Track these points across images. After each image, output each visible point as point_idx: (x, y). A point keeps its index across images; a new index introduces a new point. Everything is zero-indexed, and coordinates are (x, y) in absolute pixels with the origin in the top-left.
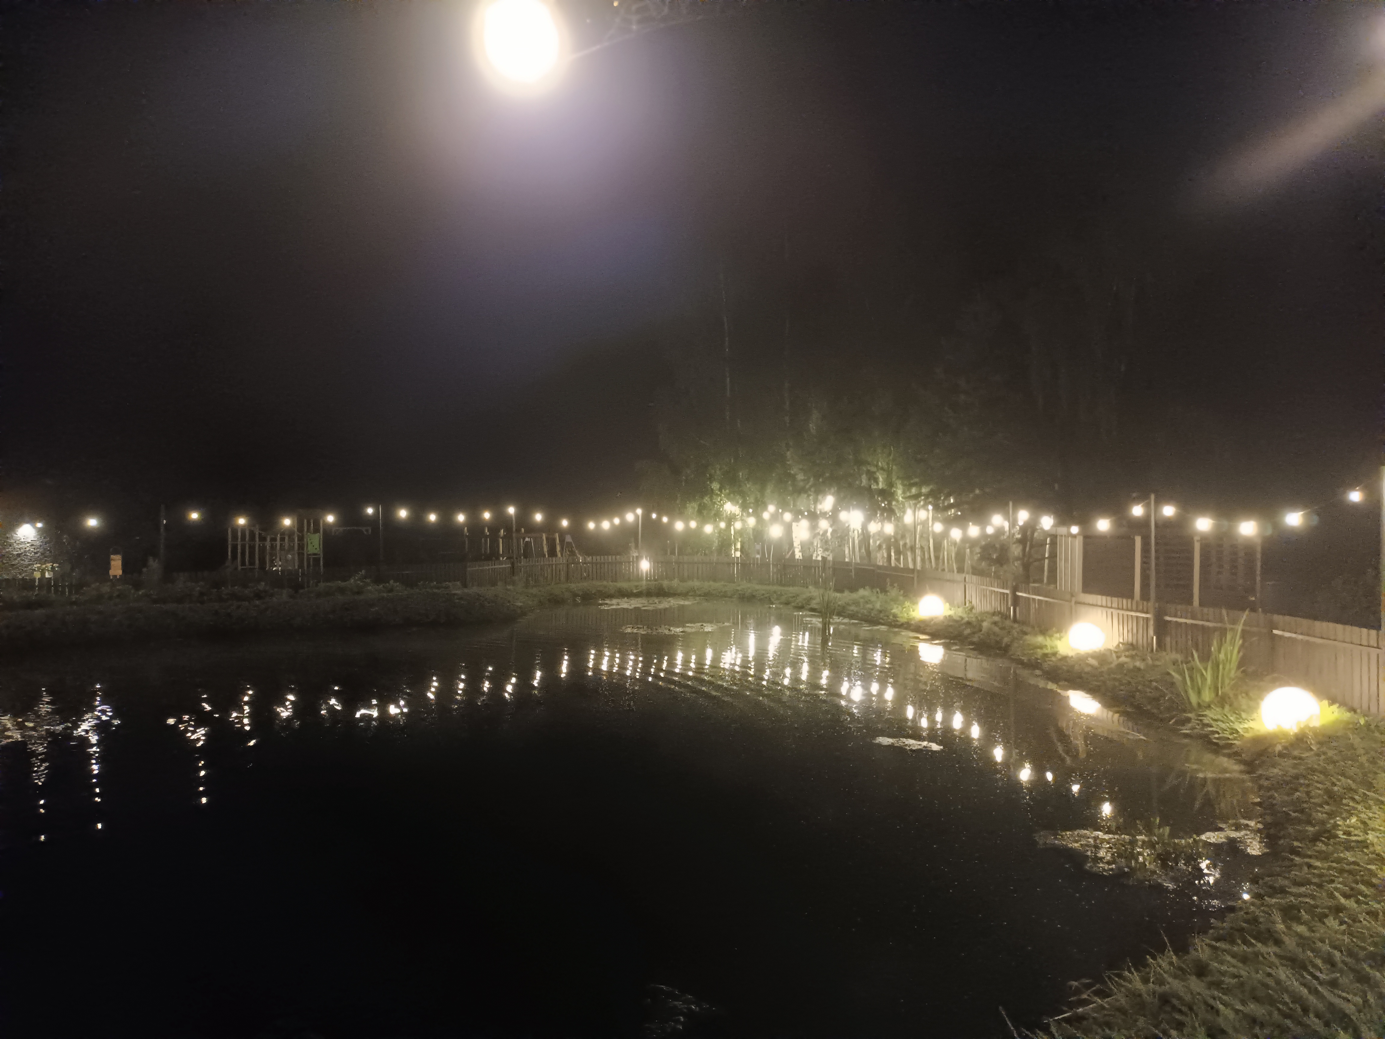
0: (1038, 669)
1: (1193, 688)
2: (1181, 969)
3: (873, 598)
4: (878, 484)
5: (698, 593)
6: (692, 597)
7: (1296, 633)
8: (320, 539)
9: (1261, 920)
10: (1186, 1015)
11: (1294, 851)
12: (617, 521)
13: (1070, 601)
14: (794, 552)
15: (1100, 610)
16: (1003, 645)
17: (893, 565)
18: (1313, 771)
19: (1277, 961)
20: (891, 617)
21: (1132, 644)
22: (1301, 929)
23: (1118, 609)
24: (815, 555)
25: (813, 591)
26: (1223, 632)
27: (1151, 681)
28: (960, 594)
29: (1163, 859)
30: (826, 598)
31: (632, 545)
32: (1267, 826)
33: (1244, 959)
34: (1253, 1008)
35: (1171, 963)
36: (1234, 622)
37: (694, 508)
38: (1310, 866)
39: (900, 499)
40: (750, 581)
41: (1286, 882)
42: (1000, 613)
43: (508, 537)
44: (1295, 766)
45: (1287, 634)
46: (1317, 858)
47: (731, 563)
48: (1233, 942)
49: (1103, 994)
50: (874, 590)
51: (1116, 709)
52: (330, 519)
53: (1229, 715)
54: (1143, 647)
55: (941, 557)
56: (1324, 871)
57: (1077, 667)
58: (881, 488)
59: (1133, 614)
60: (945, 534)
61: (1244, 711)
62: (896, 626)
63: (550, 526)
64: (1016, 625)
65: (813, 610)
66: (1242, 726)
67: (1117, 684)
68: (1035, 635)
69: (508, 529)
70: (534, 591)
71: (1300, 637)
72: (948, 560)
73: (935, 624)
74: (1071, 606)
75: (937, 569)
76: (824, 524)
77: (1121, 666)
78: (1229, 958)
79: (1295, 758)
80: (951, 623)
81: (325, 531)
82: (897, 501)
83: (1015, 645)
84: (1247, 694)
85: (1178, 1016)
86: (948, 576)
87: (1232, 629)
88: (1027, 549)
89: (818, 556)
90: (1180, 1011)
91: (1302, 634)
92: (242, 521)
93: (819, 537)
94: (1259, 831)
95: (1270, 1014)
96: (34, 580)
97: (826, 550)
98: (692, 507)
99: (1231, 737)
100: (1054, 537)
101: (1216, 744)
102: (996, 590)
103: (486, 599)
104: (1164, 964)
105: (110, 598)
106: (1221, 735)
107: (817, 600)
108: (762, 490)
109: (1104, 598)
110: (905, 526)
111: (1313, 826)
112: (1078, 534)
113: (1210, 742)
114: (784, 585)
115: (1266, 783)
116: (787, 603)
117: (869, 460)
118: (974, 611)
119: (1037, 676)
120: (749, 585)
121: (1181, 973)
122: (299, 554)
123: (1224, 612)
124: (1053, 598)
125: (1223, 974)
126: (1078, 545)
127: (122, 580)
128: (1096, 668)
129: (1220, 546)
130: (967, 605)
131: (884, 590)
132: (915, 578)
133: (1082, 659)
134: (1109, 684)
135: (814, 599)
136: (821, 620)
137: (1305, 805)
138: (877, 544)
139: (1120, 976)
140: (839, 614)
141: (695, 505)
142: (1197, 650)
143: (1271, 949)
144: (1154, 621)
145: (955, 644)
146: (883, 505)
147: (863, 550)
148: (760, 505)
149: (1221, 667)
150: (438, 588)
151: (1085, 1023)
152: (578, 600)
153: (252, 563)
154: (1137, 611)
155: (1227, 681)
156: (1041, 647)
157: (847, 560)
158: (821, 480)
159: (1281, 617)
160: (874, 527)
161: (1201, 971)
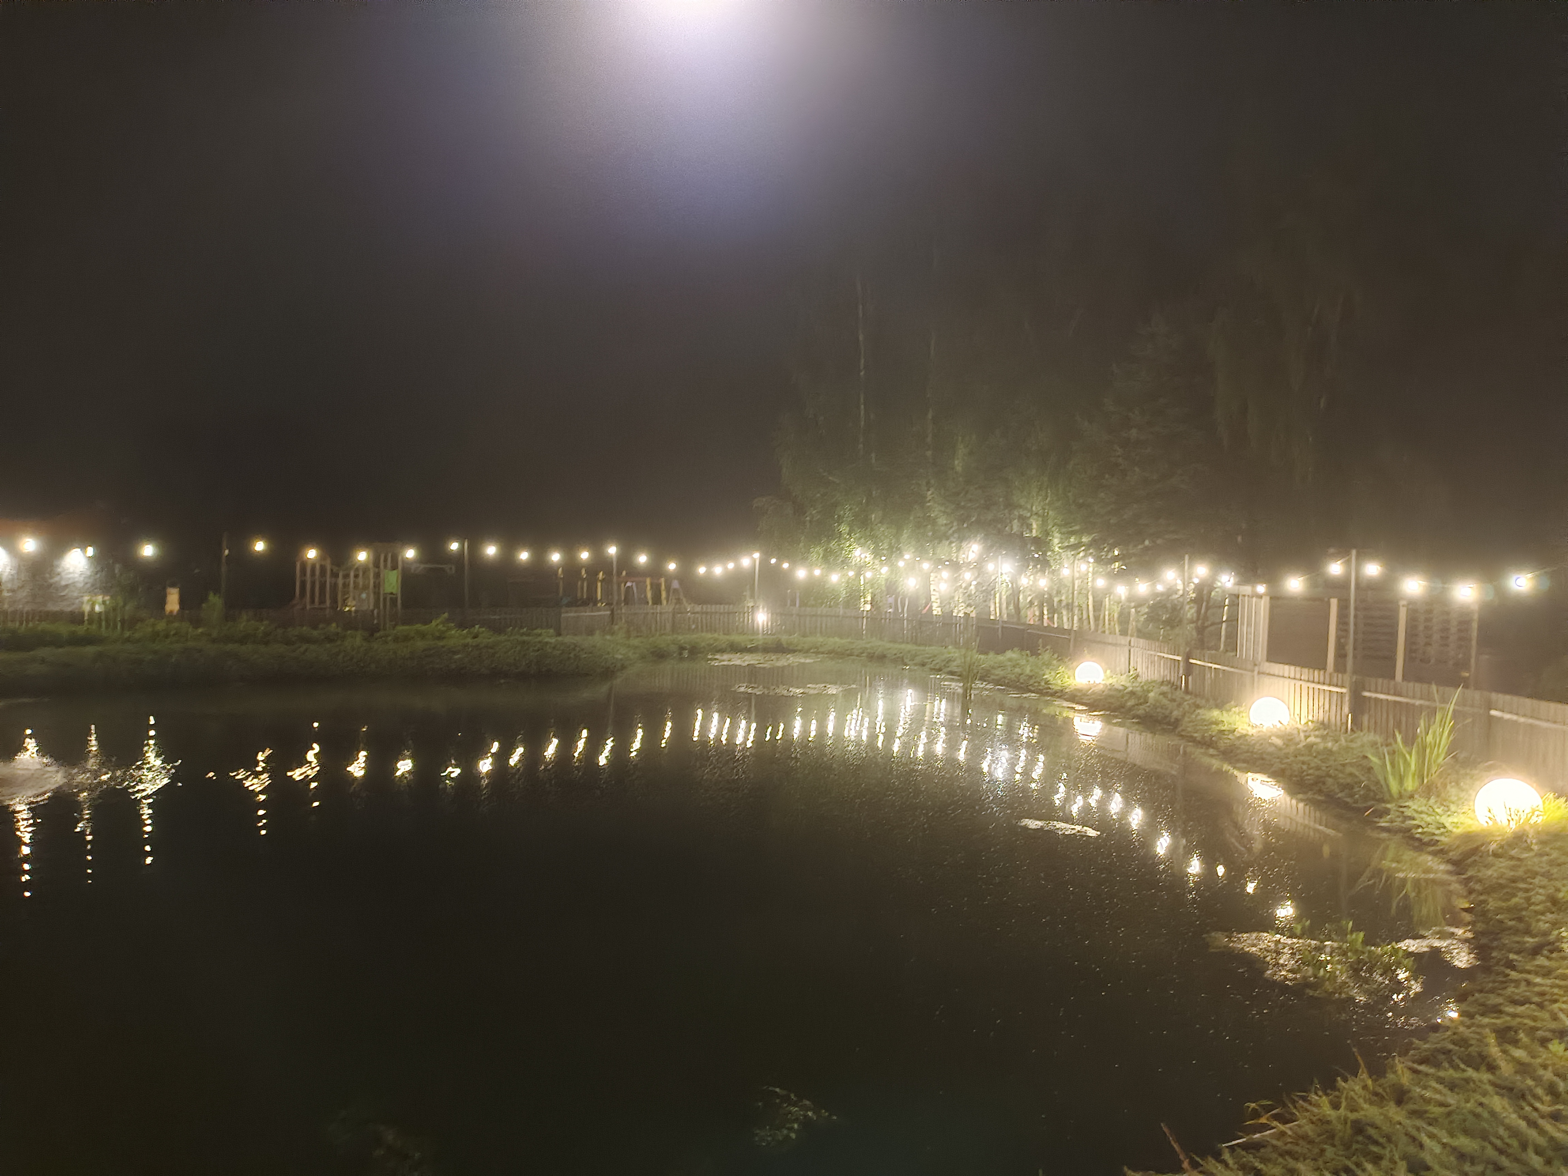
0: (1213, 748)
1: (1393, 774)
2: (1376, 1094)
3: (1023, 662)
4: (1031, 531)
5: (821, 650)
6: (814, 655)
7: (1517, 714)
8: (397, 577)
9: (1473, 1042)
10: (1384, 1148)
11: (1511, 965)
12: (731, 566)
13: (1253, 671)
14: (931, 607)
15: (1287, 681)
16: (1173, 720)
17: (1045, 624)
18: (1535, 874)
19: (1490, 1088)
20: (1043, 684)
21: (1323, 723)
22: (1519, 1053)
23: (1308, 681)
24: (956, 611)
25: (952, 652)
26: (1433, 712)
27: (1344, 765)
28: (1123, 659)
29: (1355, 970)
30: (968, 659)
31: (747, 593)
32: (1478, 935)
33: (1452, 1086)
34: (1463, 1142)
35: (1365, 1087)
36: (1445, 700)
37: (818, 553)
38: (1529, 983)
39: (1057, 549)
40: (881, 639)
41: (1500, 1000)
42: (1169, 682)
43: (607, 581)
44: (1513, 868)
45: (1507, 716)
46: (1537, 974)
47: (859, 617)
48: (1438, 1065)
49: (1284, 1119)
50: (1024, 653)
51: (1300, 796)
52: (410, 553)
53: (1435, 807)
54: (1336, 725)
55: (1101, 617)
56: (1547, 989)
57: (1257, 747)
58: (1034, 536)
59: (1326, 688)
60: (1108, 592)
61: (1453, 803)
62: (1047, 694)
63: (655, 571)
64: (1187, 697)
65: (952, 673)
66: (1450, 820)
67: (1305, 767)
68: (1210, 709)
69: (609, 573)
70: (635, 642)
71: (1522, 720)
72: (1109, 620)
73: (1094, 693)
74: (1253, 676)
75: (1096, 630)
76: (968, 576)
77: (1310, 747)
78: (1434, 1084)
79: (1512, 858)
80: (1111, 693)
81: (403, 569)
82: (1053, 551)
83: (1186, 719)
84: (1457, 784)
85: (1375, 1149)
86: (1110, 639)
87: (1442, 709)
88: (1203, 611)
89: (959, 611)
90: (1376, 1143)
91: (1524, 715)
92: (312, 554)
93: (961, 590)
94: (1466, 941)
95: (1483, 1148)
96: (83, 614)
97: (969, 605)
98: (817, 552)
99: (1437, 832)
100: (1235, 598)
101: (1420, 840)
102: (1166, 656)
103: (583, 650)
104: (1357, 1088)
105: (167, 636)
106: (1425, 830)
107: (958, 662)
108: (898, 535)
109: (1293, 668)
110: (1060, 581)
111: (1533, 936)
112: (1265, 594)
113: (1412, 838)
114: (919, 645)
115: (1478, 887)
116: (923, 665)
117: (1022, 502)
118: (1139, 680)
119: (1212, 756)
120: (880, 643)
121: (1378, 1098)
122: (375, 593)
123: (1434, 687)
124: (1232, 667)
125: (1428, 1101)
126: (1264, 605)
127: (180, 616)
128: (1280, 749)
129: (1430, 611)
130: (1131, 673)
131: (1035, 653)
132: (1072, 641)
133: (1264, 740)
134: (1296, 767)
135: (954, 661)
136: (962, 684)
137: (1524, 913)
138: (1028, 601)
139: (1304, 1099)
140: (982, 679)
141: (820, 550)
142: (1400, 733)
143: (1486, 1076)
144: (1350, 697)
145: (1116, 717)
146: (1036, 556)
147: (1011, 607)
148: (895, 550)
149: (1428, 751)
150: (528, 635)
151: (1262, 1150)
152: (686, 654)
153: (323, 601)
154: (1330, 685)
155: (1434, 769)
156: (1217, 723)
157: (992, 617)
158: (965, 525)
159: (1500, 696)
160: (1024, 581)
161: (1401, 1097)
